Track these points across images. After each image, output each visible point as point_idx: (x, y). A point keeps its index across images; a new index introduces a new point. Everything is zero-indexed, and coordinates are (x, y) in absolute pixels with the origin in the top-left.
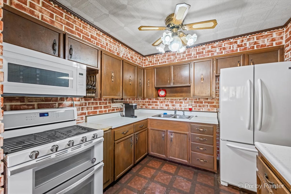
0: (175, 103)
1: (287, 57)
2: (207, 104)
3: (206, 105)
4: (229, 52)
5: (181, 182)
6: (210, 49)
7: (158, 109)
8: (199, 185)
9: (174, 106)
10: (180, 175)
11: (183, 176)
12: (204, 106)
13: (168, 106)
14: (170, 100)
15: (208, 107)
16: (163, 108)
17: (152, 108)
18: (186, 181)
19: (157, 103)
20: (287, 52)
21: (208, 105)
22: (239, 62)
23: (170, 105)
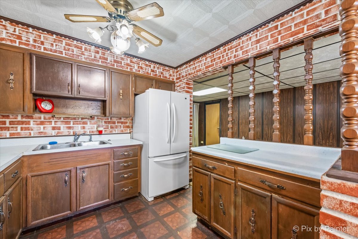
0: (73, 124)
1: (177, 90)
2: (120, 124)
3: (119, 126)
4: (145, 73)
5: (115, 226)
6: (129, 62)
7: (32, 135)
8: (135, 215)
9: (70, 129)
10: (107, 221)
11: (113, 219)
12: (117, 127)
13: (59, 128)
14: (62, 119)
15: (121, 128)
16: (45, 133)
17: (10, 136)
18: (120, 220)
19: (30, 125)
20: (177, 87)
21: (121, 126)
22: (152, 85)
23: (62, 128)
